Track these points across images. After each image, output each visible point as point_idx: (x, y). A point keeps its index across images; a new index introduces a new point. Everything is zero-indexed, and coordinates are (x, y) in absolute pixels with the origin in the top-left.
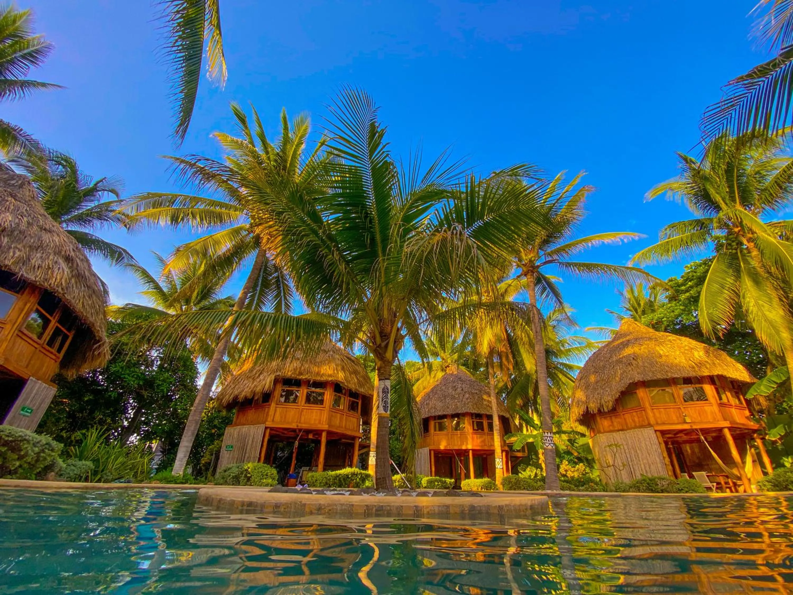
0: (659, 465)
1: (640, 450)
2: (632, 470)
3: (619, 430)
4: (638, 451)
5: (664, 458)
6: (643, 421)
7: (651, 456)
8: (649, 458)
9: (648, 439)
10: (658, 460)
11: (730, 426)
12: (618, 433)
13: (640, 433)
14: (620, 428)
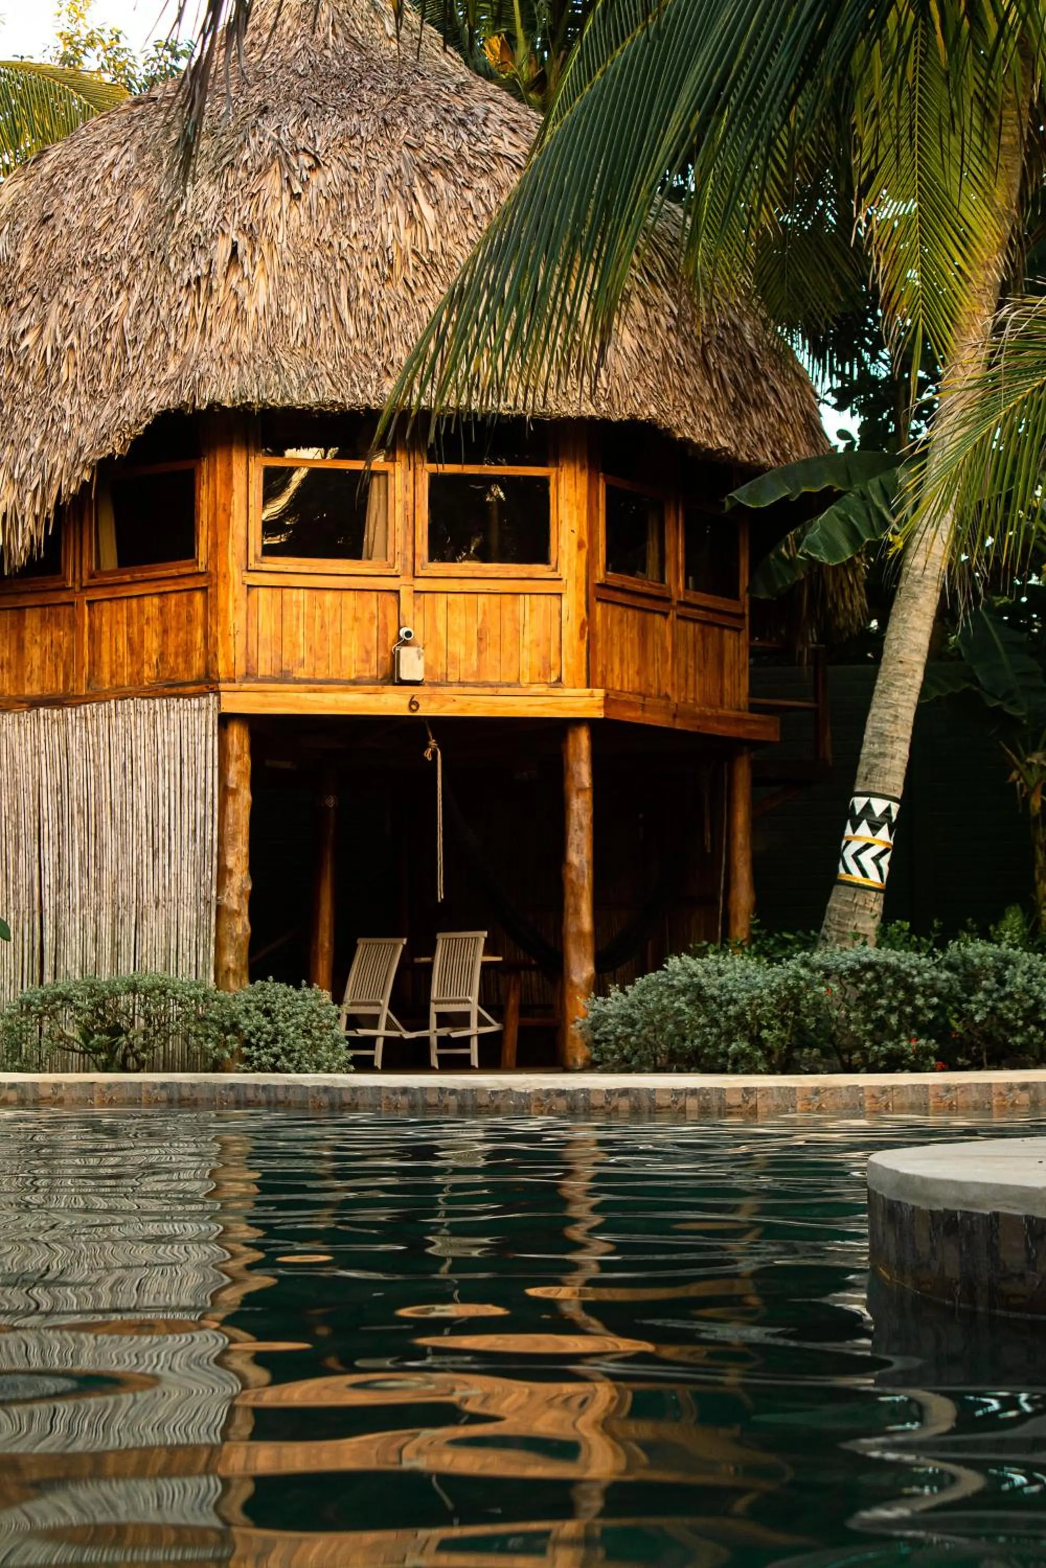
0: (188, 914)
1: (120, 825)
2: (49, 936)
3: (35, 703)
4: (108, 834)
5: (223, 872)
6: (187, 652)
7: (163, 858)
8: (147, 874)
9: (174, 766)
10: (188, 881)
11: (599, 714)
12: (27, 717)
13: (143, 723)
14: (55, 685)
